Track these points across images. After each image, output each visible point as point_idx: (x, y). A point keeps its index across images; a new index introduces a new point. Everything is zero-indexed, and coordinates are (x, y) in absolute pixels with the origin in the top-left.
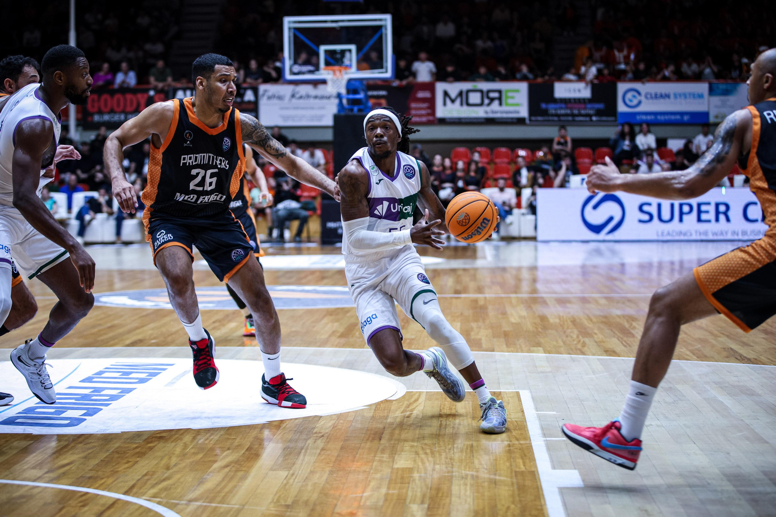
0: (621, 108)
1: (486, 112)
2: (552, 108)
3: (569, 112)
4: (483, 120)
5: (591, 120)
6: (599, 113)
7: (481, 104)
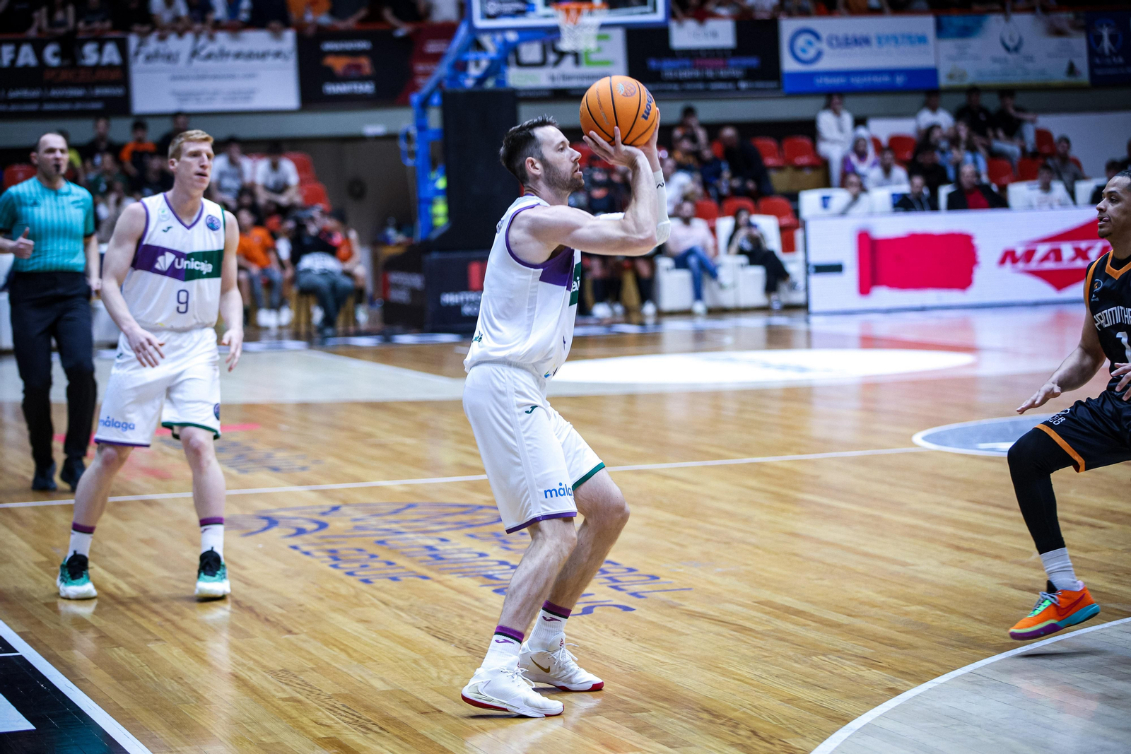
0: (789, 65)
1: (553, 78)
2: (668, 68)
3: (697, 73)
4: (547, 94)
5: (738, 89)
6: (750, 75)
7: (543, 63)
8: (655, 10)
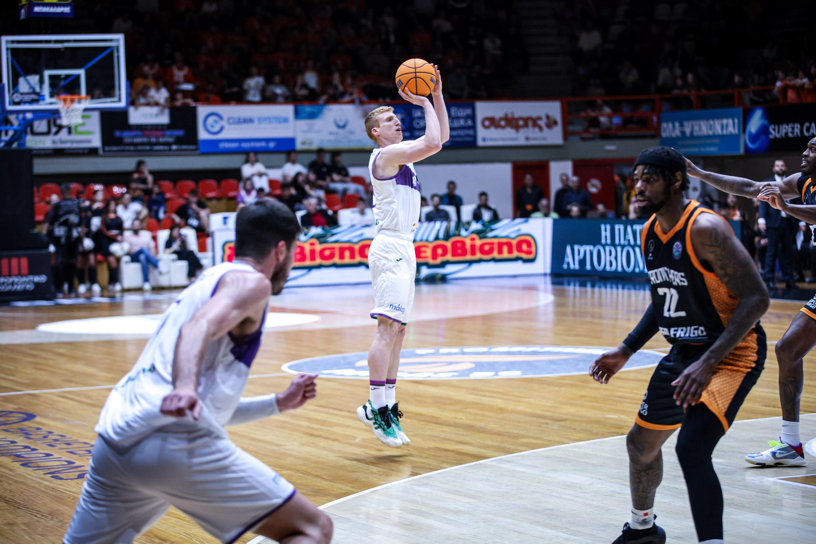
0: (203, 135)
1: (54, 142)
2: (127, 136)
3: (145, 140)
4: (51, 152)
5: (170, 150)
6: (179, 141)
7: (48, 133)
8: (120, 100)
